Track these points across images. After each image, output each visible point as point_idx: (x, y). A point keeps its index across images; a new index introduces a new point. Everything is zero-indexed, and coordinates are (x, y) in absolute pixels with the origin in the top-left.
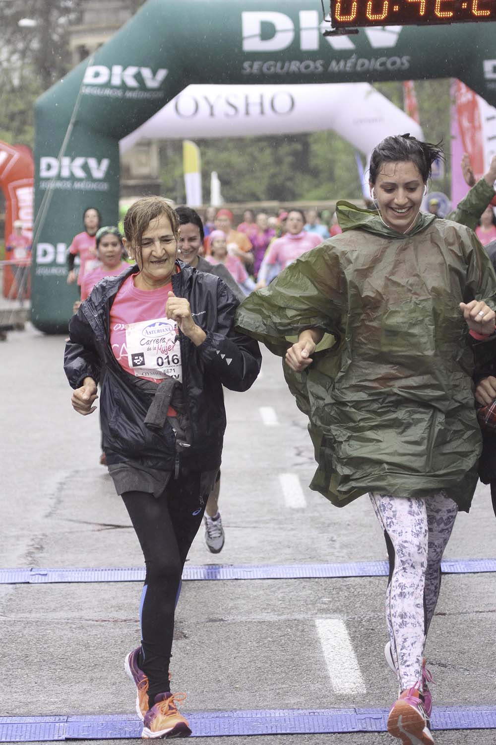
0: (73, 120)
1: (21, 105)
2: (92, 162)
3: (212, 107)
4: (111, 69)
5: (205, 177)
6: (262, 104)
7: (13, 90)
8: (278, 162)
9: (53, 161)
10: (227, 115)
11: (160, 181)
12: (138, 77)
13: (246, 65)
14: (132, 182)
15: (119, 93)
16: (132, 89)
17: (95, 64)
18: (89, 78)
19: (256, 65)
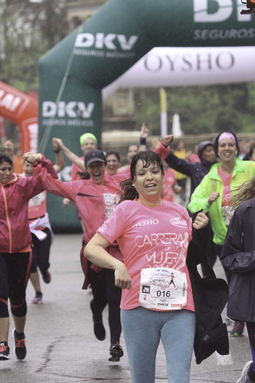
0: (67, 74)
1: (31, 62)
2: (81, 106)
3: (172, 64)
4: (95, 36)
5: (170, 115)
6: (209, 61)
7: (26, 50)
8: (224, 103)
9: (52, 105)
10: (183, 69)
11: (135, 118)
12: (116, 42)
13: (197, 32)
14: (114, 119)
15: (101, 54)
16: (111, 51)
17: (84, 32)
18: (79, 43)
19: (204, 33)
